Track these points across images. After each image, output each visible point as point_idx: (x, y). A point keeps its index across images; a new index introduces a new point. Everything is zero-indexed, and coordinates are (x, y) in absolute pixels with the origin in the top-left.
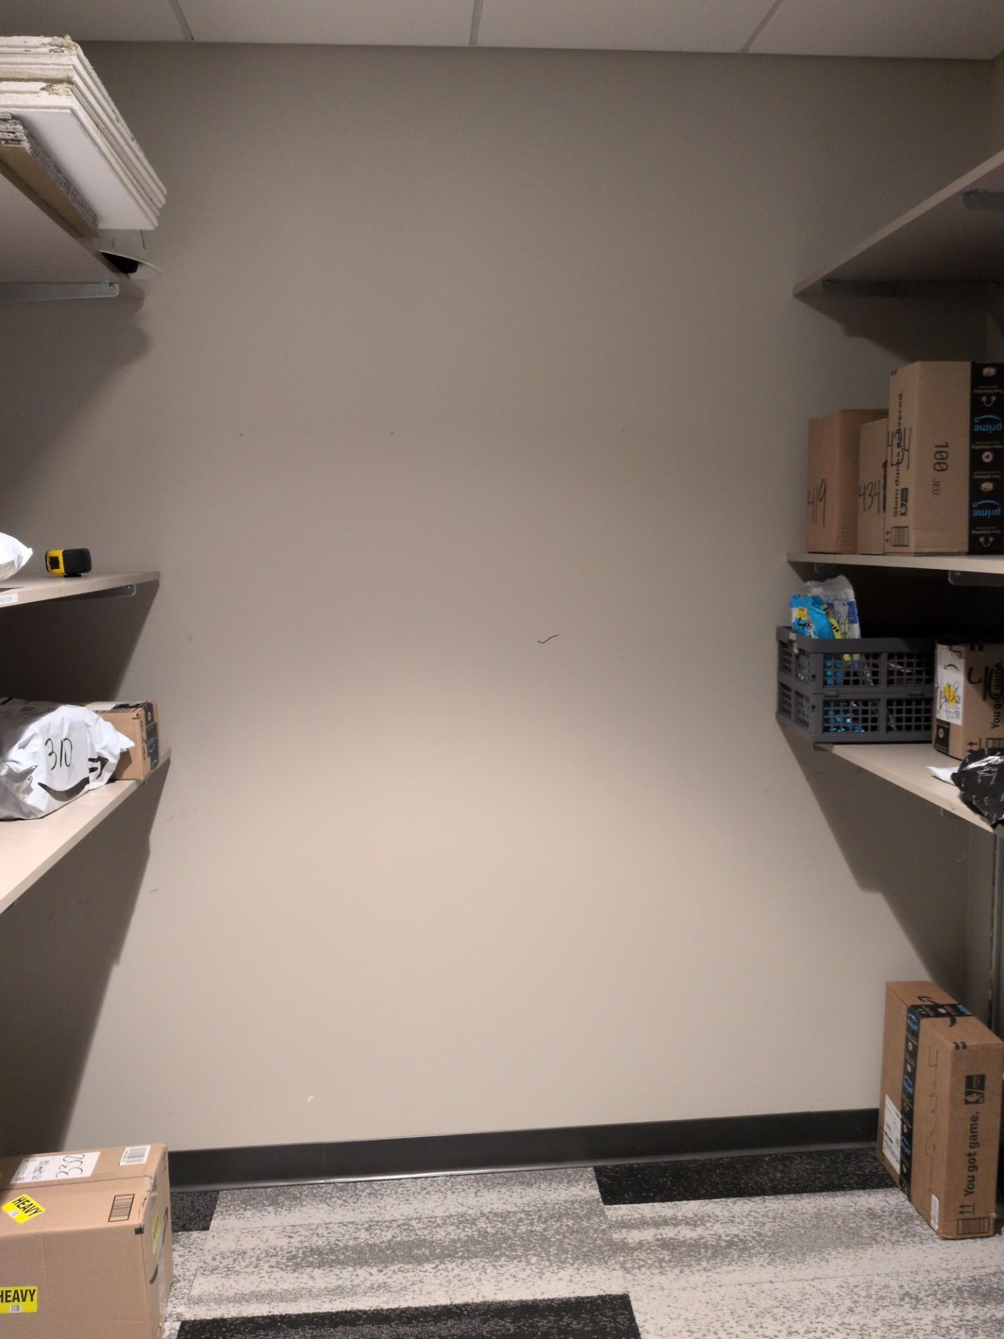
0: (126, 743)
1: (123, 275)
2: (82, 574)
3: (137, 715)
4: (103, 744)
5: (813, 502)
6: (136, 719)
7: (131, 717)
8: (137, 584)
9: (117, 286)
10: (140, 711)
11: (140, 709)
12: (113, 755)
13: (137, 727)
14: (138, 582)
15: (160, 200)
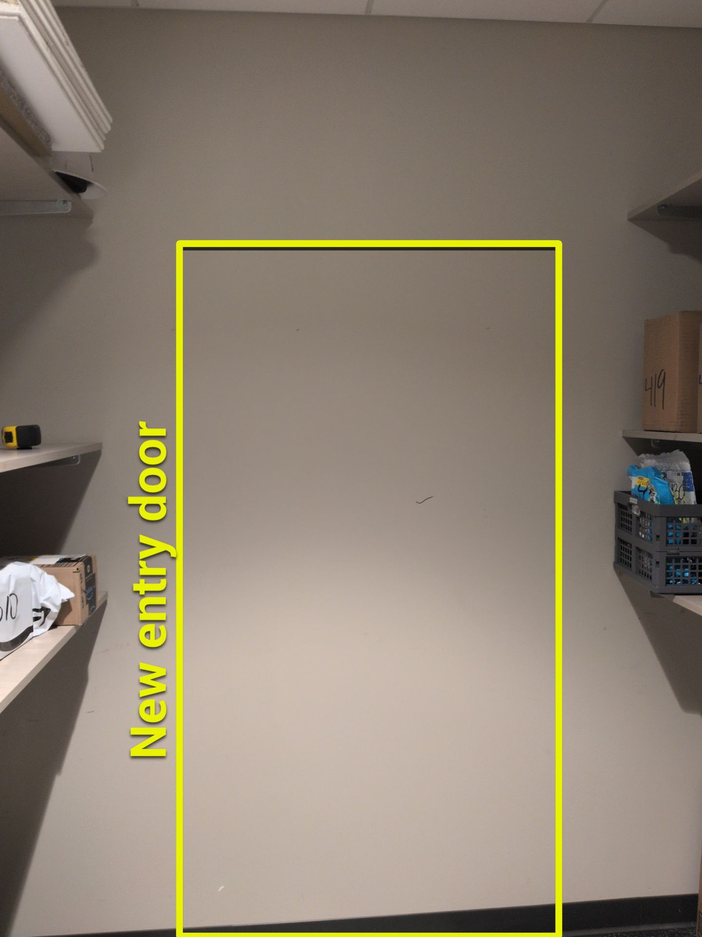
0: (66, 594)
1: (75, 195)
2: (33, 447)
3: (78, 569)
4: (46, 596)
5: (651, 388)
6: (75, 572)
7: (72, 571)
8: (81, 455)
9: (70, 204)
10: (80, 565)
11: (81, 563)
12: (55, 605)
13: (77, 580)
14: (81, 453)
15: (107, 127)
